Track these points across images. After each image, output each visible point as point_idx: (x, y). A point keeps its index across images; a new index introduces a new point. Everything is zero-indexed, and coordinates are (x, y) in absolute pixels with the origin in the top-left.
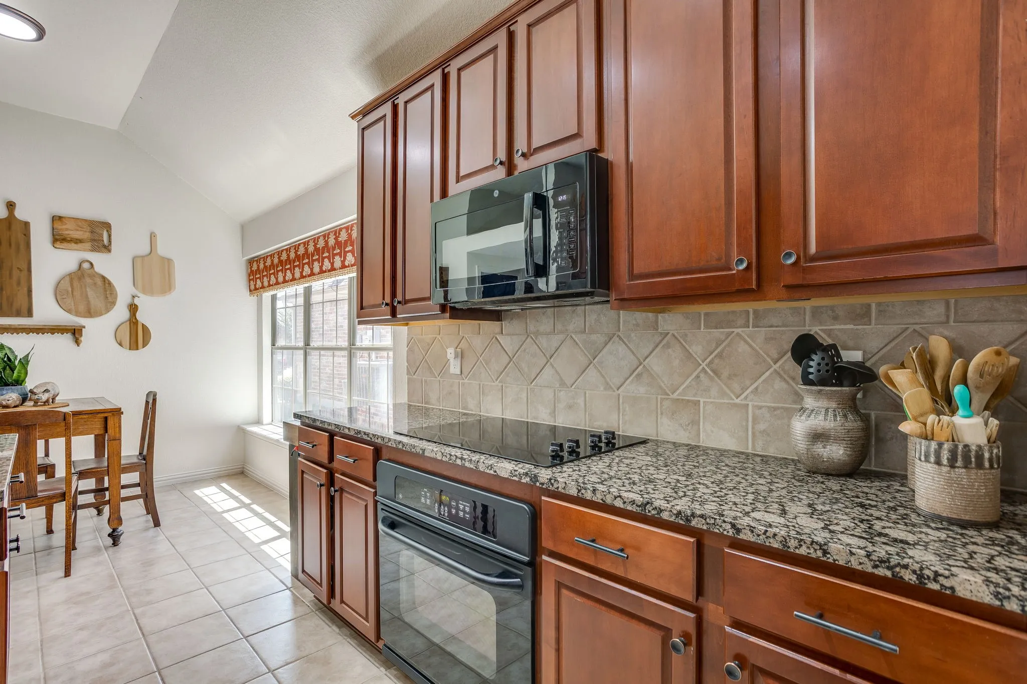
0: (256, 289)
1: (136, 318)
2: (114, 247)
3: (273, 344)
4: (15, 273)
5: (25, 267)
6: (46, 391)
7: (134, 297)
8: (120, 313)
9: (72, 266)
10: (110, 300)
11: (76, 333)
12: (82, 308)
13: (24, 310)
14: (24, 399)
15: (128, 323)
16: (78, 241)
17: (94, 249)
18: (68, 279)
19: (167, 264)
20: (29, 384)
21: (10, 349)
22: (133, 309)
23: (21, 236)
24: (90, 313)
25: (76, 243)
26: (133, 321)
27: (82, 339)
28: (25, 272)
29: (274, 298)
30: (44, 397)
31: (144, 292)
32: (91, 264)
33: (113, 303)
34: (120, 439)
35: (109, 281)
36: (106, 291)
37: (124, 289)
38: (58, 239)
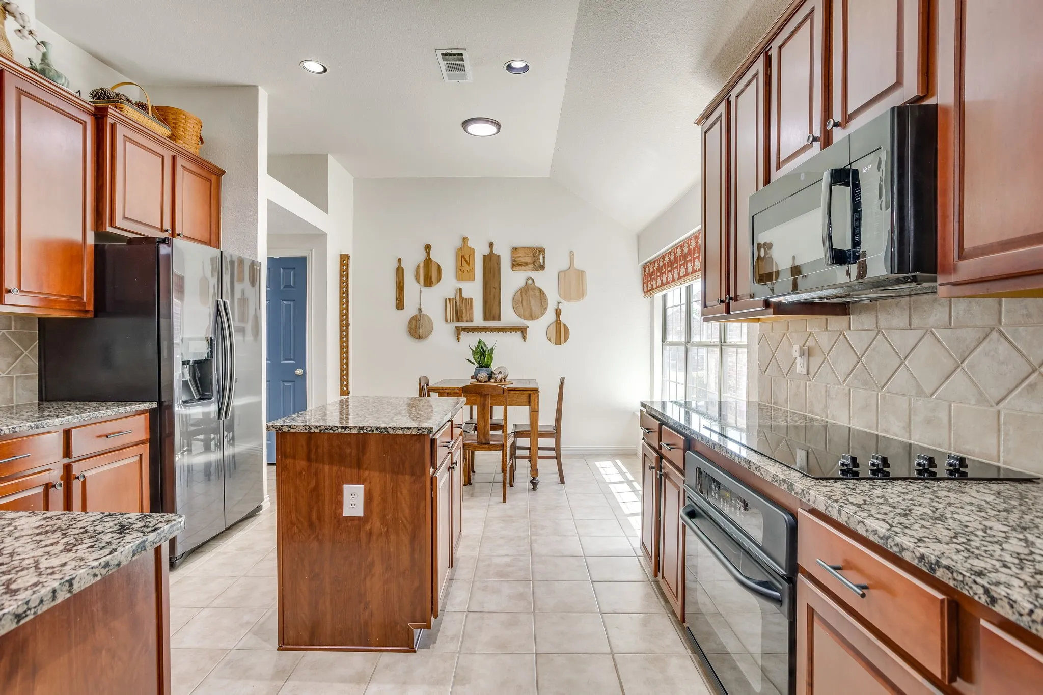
0: (648, 291)
1: (560, 320)
2: (546, 266)
3: (663, 341)
4: (493, 290)
5: (497, 286)
6: (500, 372)
7: (558, 303)
8: (549, 317)
9: (521, 283)
10: (544, 306)
11: (523, 331)
12: (527, 314)
13: (497, 316)
14: (490, 378)
15: (555, 323)
16: (525, 264)
17: (535, 269)
18: (520, 292)
19: (581, 274)
20: (493, 367)
21: (484, 343)
22: (558, 312)
23: (496, 265)
24: (532, 317)
25: (524, 266)
26: (558, 322)
27: (527, 336)
28: (497, 290)
29: (664, 298)
30: (499, 377)
31: (565, 299)
32: (533, 280)
33: (546, 309)
34: (538, 412)
35: (543, 292)
36: (541, 300)
37: (553, 298)
38: (516, 264)
